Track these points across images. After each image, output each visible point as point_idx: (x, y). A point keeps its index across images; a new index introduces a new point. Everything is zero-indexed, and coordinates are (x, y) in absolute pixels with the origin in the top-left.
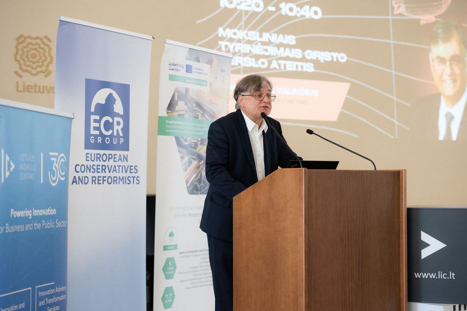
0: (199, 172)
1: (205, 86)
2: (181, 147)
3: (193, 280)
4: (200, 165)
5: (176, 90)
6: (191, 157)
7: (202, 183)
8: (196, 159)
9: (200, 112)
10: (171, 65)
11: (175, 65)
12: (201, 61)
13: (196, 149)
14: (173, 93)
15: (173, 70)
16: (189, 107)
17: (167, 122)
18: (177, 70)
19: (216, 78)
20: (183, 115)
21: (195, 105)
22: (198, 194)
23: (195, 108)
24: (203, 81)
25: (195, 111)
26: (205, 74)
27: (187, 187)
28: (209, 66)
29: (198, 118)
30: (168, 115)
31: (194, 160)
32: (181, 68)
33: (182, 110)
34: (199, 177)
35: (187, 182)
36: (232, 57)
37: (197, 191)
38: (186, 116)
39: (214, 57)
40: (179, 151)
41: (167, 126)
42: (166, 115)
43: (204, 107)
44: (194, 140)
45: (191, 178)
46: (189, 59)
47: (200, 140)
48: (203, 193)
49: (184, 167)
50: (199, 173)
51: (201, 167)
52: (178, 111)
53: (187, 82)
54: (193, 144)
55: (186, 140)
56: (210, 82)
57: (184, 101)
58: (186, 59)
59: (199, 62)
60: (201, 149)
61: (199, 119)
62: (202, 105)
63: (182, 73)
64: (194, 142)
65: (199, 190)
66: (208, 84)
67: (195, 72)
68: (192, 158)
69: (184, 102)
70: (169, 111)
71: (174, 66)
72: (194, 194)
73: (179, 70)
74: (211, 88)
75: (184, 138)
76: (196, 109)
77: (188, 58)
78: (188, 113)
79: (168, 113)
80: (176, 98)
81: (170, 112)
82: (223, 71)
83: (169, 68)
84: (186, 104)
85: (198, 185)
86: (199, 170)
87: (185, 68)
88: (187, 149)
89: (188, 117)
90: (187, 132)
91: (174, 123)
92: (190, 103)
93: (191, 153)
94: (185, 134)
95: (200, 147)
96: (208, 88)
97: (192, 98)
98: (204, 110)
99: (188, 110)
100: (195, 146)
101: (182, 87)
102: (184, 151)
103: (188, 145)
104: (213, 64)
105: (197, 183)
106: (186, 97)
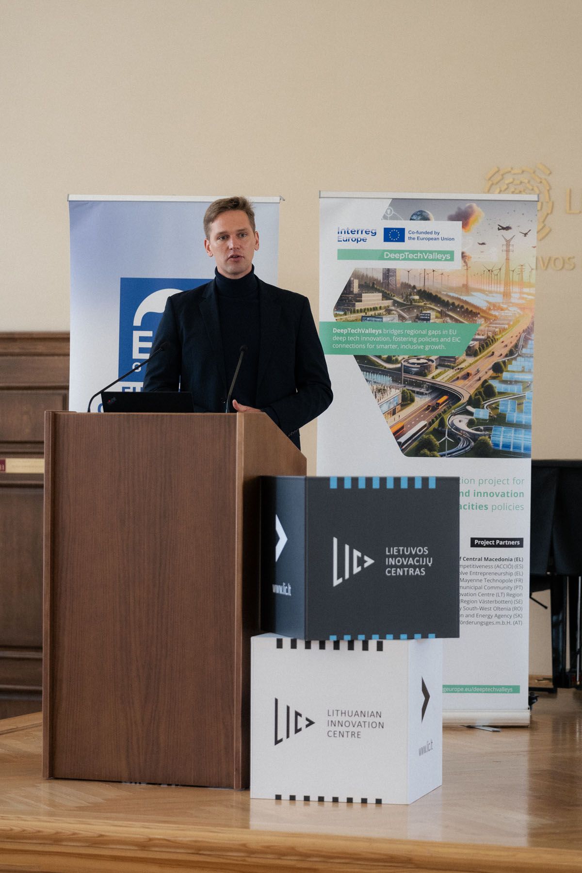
0: (436, 417)
1: (446, 260)
2: (374, 373)
4: (438, 405)
5: (356, 275)
6: (408, 390)
7: (446, 436)
8: (426, 394)
9: (433, 309)
10: (341, 233)
11: (351, 231)
12: (431, 216)
13: (425, 375)
15: (346, 241)
16: (395, 303)
17: (335, 330)
18: (357, 240)
19: (483, 244)
20: (377, 317)
21: (417, 297)
22: (434, 456)
23: (419, 302)
24: (439, 252)
25: (418, 307)
26: (443, 239)
27: (399, 443)
28: (460, 223)
29: (428, 320)
30: (337, 318)
31: (418, 395)
32: (369, 237)
33: (375, 309)
34: (436, 425)
35: (397, 434)
36: (537, 200)
37: (430, 450)
38: (386, 319)
39: (474, 205)
40: (367, 380)
41: (336, 338)
42: (333, 319)
43: (446, 299)
44: (418, 359)
45: (412, 427)
46: (394, 218)
47: (436, 360)
48: (448, 454)
49: (385, 408)
50: (435, 419)
51: (440, 407)
52: (361, 311)
53: (390, 259)
54: (413, 368)
55: (389, 360)
56: (463, 253)
57: (379, 291)
58: (385, 217)
59: (426, 218)
60: (439, 375)
61: (431, 321)
62: (439, 295)
63: (378, 242)
64: (418, 364)
65: (437, 448)
66: (458, 257)
67: (414, 239)
68: (414, 392)
69: (381, 294)
70: (338, 313)
71: (348, 233)
72: (425, 455)
73: (365, 240)
74: (465, 262)
75: (386, 356)
76: (422, 304)
77: (389, 216)
78: (394, 312)
79: (336, 315)
80: (356, 289)
81: (342, 313)
82: (508, 228)
83: (339, 239)
84: (386, 297)
85: (435, 440)
86: (435, 413)
87: (381, 234)
88: (396, 376)
89: (396, 320)
90: (394, 347)
91: (353, 331)
92: (401, 295)
93: (411, 383)
94: (386, 350)
95: (435, 372)
96: (458, 264)
97: (406, 286)
98: (445, 304)
99: (393, 308)
100: (424, 370)
101: (374, 268)
102: (386, 380)
103: (399, 369)
104: (471, 219)
105: (432, 437)
106: (388, 284)
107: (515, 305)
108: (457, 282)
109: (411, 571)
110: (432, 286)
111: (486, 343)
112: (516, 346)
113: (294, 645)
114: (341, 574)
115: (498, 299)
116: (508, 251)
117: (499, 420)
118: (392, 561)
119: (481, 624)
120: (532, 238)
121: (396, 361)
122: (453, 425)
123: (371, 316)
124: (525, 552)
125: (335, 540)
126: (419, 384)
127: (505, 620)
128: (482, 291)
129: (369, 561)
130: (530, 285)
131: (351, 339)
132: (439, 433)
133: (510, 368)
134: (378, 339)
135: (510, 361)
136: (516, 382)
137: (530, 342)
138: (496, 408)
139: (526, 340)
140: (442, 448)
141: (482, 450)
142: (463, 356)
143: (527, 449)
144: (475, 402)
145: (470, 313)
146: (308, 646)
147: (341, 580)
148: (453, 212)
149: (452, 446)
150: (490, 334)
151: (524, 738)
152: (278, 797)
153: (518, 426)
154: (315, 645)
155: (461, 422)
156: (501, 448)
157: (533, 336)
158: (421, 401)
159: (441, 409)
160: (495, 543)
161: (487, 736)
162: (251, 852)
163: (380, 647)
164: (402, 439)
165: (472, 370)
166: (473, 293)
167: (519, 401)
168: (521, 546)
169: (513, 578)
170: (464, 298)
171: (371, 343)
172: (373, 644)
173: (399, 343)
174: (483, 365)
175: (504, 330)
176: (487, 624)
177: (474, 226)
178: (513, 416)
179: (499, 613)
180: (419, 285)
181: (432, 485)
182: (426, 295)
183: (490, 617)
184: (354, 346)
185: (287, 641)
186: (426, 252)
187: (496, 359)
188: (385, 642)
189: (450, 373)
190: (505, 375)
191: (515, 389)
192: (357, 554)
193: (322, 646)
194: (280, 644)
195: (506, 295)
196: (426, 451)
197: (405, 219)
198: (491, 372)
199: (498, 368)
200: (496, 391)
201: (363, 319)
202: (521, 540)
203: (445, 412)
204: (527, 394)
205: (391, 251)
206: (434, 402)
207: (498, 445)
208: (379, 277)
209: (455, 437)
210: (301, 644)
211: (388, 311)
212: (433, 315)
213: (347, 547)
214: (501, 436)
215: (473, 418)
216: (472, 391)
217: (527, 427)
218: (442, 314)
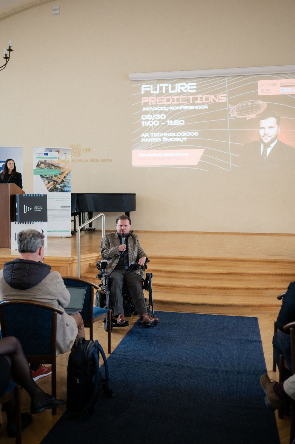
1: (55, 159)
3: (53, 218)
5: (39, 161)
12: (52, 151)
14: (38, 163)
15: (38, 155)
16: (47, 166)
17: (36, 171)
18: (40, 155)
19: (62, 156)
20: (44, 168)
21: (50, 165)
22: (54, 192)
24: (54, 157)
25: (51, 167)
26: (55, 155)
27: (48, 190)
28: (58, 152)
29: (52, 169)
32: (42, 155)
33: (43, 167)
34: (54, 187)
35: (48, 188)
39: (60, 149)
40: (42, 179)
41: (36, 172)
42: (36, 169)
43: (55, 165)
45: (50, 187)
46: (46, 151)
47: (54, 176)
48: (57, 192)
49: (45, 184)
52: (41, 167)
53: (45, 158)
54: (50, 177)
55: (46, 176)
58: (44, 151)
59: (51, 151)
63: (43, 155)
66: (57, 158)
67: (50, 155)
69: (44, 165)
72: (52, 192)
73: (41, 155)
74: (59, 159)
75: (45, 175)
76: (51, 166)
80: (40, 164)
82: (66, 153)
83: (36, 155)
84: (45, 165)
86: (54, 185)
87: (44, 154)
88: (47, 178)
89: (47, 169)
90: (46, 173)
91: (39, 171)
92: (48, 165)
93: (50, 180)
94: (45, 174)
95: (54, 178)
96: (57, 159)
97: (48, 163)
98: (55, 166)
99: (46, 167)
100: (52, 177)
101: (43, 160)
102: (45, 179)
103: (48, 177)
104: (60, 152)
105: (54, 189)
106: (45, 163)
107: (67, 167)
108: (57, 162)
109: (39, 210)
110: (53, 163)
111: (63, 173)
112: (68, 173)
113: (18, 223)
114: (26, 211)
115: (64, 165)
116: (66, 157)
117: (65, 186)
118: (35, 209)
119: (63, 220)
120: (70, 155)
121: (47, 176)
122: (57, 187)
123: (42, 168)
124: (70, 208)
125: (25, 205)
126: (51, 180)
127: (67, 220)
128: (62, 164)
129: (31, 209)
130: (70, 163)
131: (39, 172)
132: (55, 188)
133: (67, 177)
134: (44, 172)
135: (67, 176)
136: (68, 180)
137: (70, 173)
138: (64, 184)
139: (69, 172)
140: (55, 191)
141: (62, 191)
142: (59, 175)
143: (70, 191)
144: (61, 183)
145: (60, 168)
146: (21, 223)
147: (26, 212)
148: (56, 150)
149: (57, 190)
150: (63, 171)
151: (71, 239)
152: (16, 250)
153: (68, 187)
154: (22, 223)
155: (59, 186)
156: (65, 191)
157: (71, 172)
158: (52, 183)
159: (55, 184)
160: (65, 207)
161: (64, 239)
162: (5, 259)
163: (33, 223)
164: (48, 189)
165: (60, 178)
166: (60, 164)
167: (68, 183)
168: (69, 207)
169: (68, 212)
170: (59, 165)
171: (43, 173)
172: (32, 223)
173: (47, 173)
174: (62, 177)
175: (65, 171)
176: (64, 220)
177: (60, 153)
178: (67, 185)
179: (66, 218)
180: (51, 163)
181: (42, 196)
182: (52, 165)
183: (64, 219)
184: (40, 173)
185: (17, 223)
186: (52, 157)
187: (64, 176)
188: (34, 223)
189: (56, 178)
190: (66, 178)
191: (68, 181)
192: (28, 208)
193: (23, 223)
194: (16, 223)
195: (66, 165)
196: (52, 191)
197: (48, 151)
198: (64, 178)
199: (65, 177)
200: (65, 181)
201: (41, 169)
202: (69, 206)
203: (56, 185)
204: (70, 181)
205: (46, 157)
206: (54, 183)
207: (65, 190)
208: (44, 161)
209: (58, 189)
210: (19, 223)
211: (45, 167)
212: (53, 168)
213: (27, 206)
214: (65, 189)
215: (61, 186)
216: (60, 181)
217: (70, 187)
218: (55, 168)
